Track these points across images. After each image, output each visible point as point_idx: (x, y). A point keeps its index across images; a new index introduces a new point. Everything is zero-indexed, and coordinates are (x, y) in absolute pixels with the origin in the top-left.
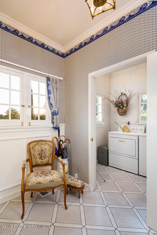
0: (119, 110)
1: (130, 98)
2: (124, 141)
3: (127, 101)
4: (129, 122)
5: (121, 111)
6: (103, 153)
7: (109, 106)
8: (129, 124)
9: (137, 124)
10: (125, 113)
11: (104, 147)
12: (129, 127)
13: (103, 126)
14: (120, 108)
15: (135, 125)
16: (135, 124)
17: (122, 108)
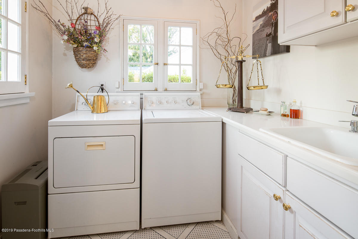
0: (78, 51)
1: (108, 24)
2: (102, 145)
3: (102, 31)
4: (102, 85)
5: (85, 56)
6: (25, 203)
7: (49, 39)
8: (102, 89)
9: (120, 90)
10: (94, 60)
11: (30, 180)
12: (107, 98)
13: (28, 101)
14: (82, 46)
15: (117, 92)
16: (117, 90)
17: (88, 47)
